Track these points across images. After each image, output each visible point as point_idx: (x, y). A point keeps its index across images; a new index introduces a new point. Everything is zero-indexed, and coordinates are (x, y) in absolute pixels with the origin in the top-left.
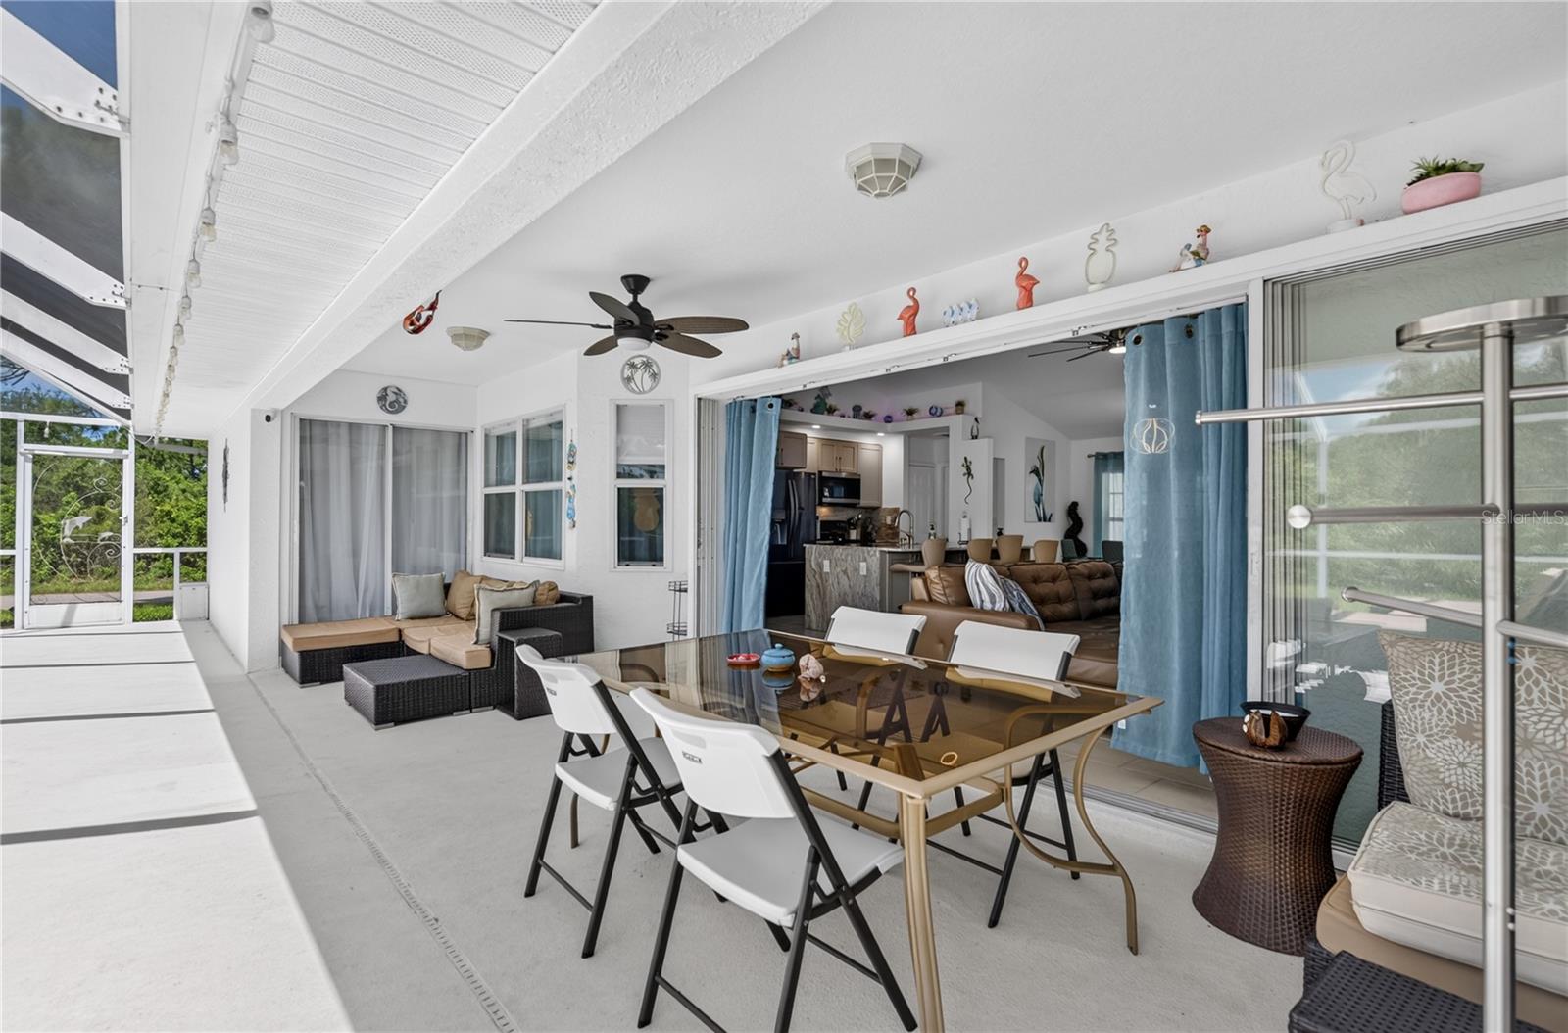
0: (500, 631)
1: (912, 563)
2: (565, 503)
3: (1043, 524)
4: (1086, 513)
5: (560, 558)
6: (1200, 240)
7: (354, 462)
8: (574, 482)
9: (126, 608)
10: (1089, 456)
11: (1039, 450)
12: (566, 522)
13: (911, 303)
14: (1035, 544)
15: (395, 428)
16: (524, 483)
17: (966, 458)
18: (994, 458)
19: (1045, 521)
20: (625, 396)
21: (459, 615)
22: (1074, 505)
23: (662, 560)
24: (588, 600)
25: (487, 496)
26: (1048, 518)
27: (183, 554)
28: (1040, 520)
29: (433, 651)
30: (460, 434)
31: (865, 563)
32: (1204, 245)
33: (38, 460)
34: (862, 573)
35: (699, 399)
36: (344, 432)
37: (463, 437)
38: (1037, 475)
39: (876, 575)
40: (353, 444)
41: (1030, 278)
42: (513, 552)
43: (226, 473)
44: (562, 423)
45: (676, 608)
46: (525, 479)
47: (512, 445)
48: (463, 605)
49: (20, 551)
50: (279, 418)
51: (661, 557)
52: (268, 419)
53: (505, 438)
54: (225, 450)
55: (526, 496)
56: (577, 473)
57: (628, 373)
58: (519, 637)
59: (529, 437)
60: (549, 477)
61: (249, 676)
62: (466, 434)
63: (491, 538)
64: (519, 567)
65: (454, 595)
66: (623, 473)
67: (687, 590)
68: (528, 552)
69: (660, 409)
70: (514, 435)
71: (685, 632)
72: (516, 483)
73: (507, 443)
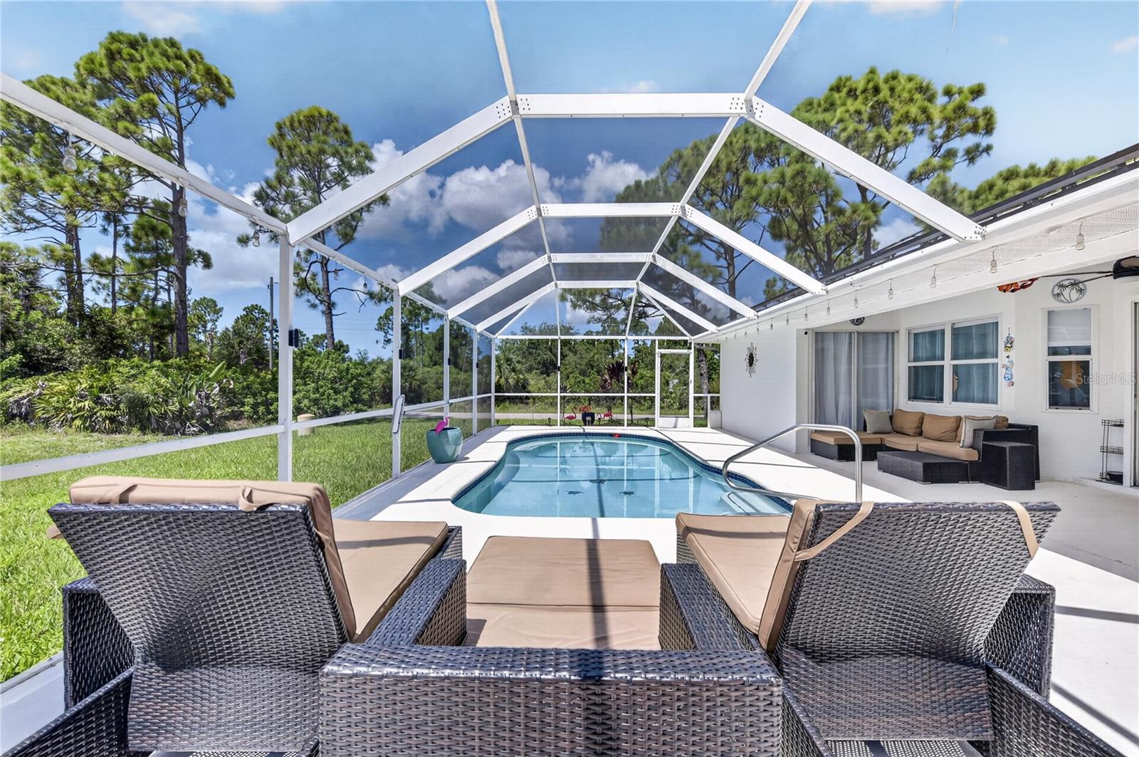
0: (985, 440)
2: (1002, 372)
5: (997, 403)
7: (836, 352)
8: (1010, 359)
9: (691, 420)
12: (1002, 383)
15: (858, 333)
16: (952, 359)
20: (1055, 305)
21: (905, 432)
23: (1089, 406)
24: (1035, 428)
25: (909, 367)
27: (711, 397)
29: (920, 450)
30: (888, 333)
33: (662, 356)
35: (1136, 304)
36: (831, 337)
37: (891, 335)
40: (835, 342)
42: (941, 399)
43: (751, 360)
44: (997, 323)
45: (1106, 436)
46: (954, 357)
47: (939, 337)
48: (910, 426)
49: (657, 395)
50: (810, 333)
51: (1085, 404)
52: (806, 333)
53: (932, 334)
54: (749, 349)
55: (955, 367)
56: (1012, 353)
57: (1057, 291)
58: (1007, 445)
59: (956, 332)
60: (983, 355)
61: (797, 454)
62: (893, 333)
63: (916, 390)
64: (948, 408)
65: (899, 422)
66: (1053, 351)
67: (1121, 426)
68: (955, 399)
69: (1086, 311)
70: (943, 332)
71: (1120, 452)
72: (943, 359)
73: (934, 336)
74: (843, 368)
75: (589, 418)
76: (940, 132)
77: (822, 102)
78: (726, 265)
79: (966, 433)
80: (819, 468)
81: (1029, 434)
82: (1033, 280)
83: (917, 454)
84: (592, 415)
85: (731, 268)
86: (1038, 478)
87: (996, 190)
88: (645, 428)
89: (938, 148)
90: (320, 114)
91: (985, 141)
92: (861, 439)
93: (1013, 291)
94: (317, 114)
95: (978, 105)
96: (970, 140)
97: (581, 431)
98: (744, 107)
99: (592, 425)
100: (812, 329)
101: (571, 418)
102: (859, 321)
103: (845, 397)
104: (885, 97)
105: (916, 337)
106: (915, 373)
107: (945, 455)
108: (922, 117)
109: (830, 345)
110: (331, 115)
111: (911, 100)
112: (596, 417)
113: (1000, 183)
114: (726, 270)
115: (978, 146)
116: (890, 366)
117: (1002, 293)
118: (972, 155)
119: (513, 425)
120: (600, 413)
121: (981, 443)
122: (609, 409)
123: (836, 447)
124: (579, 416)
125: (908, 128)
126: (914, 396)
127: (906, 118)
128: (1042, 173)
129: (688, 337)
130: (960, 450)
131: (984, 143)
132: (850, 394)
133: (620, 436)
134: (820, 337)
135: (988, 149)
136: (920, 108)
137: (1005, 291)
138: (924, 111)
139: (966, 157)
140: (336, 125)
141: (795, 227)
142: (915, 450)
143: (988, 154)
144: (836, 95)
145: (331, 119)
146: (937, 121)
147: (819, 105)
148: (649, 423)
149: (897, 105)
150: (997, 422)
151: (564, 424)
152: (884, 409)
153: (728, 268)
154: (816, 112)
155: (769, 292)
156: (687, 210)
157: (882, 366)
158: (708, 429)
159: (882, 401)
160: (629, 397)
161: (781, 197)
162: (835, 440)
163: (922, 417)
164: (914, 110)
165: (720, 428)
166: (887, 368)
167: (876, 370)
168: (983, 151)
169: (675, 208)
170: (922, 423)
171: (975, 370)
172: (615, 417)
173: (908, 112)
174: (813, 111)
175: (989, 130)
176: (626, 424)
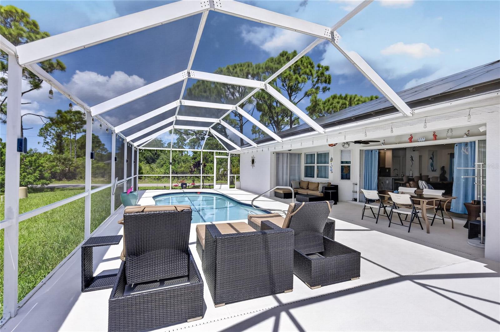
0: (325, 190)
1: (401, 181)
2: (330, 169)
3: (433, 172)
4: (447, 169)
5: (328, 178)
6: (468, 132)
7: (283, 160)
8: (332, 165)
9: (229, 185)
10: (448, 154)
11: (432, 153)
12: (330, 172)
13: (411, 137)
14: (432, 177)
15: (290, 154)
16: (317, 164)
17: (411, 156)
18: (420, 156)
19: (434, 171)
20: (342, 148)
21: (304, 188)
22: (443, 167)
24: (338, 186)
25: (305, 166)
26: (435, 170)
27: (236, 176)
28: (432, 171)
29: (308, 194)
30: (299, 154)
31: (388, 181)
32: (469, 133)
33: (217, 158)
34: (387, 183)
35: (360, 150)
36: (281, 155)
37: (299, 155)
38: (432, 159)
39: (391, 183)
40: (283, 156)
41: (436, 135)
42: (314, 177)
43: (253, 161)
44: (329, 153)
45: (354, 188)
46: (318, 163)
47: (313, 156)
48: (305, 186)
49: (215, 175)
50: (275, 153)
51: (349, 178)
52: (274, 153)
53: (311, 155)
54: (252, 157)
55: (318, 166)
56: (332, 163)
57: (343, 144)
58: (330, 191)
59: (318, 155)
60: (325, 163)
61: (270, 198)
62: (300, 154)
63: (307, 174)
64: (315, 180)
65: (302, 184)
66: (342, 162)
67: (357, 185)
68: (318, 177)
69: (350, 151)
70: (314, 154)
71: (356, 192)
72: (314, 164)
73: (312, 155)
74: (285, 165)
75: (184, 186)
76: (315, 80)
77: (277, 60)
78: (239, 120)
79: (320, 187)
80: (277, 201)
81: (336, 187)
82: (336, 144)
83: (307, 195)
84: (186, 184)
85: (241, 121)
86: (338, 201)
87: (330, 102)
88: (210, 189)
89: (314, 85)
90: (16, 11)
91: (328, 86)
92: (294, 191)
93: (332, 146)
94: (14, 11)
95: (327, 73)
96: (324, 85)
97: (182, 191)
98: (264, 86)
99: (186, 188)
100: (276, 152)
101: (176, 186)
102: (290, 150)
103: (285, 176)
104: (299, 64)
105: (307, 156)
106: (306, 168)
107: (315, 195)
108: (310, 73)
109: (281, 157)
110: (24, 13)
111: (307, 67)
112: (188, 185)
113: (331, 100)
114: (239, 122)
115: (326, 87)
116: (299, 165)
117: (329, 146)
118: (325, 90)
119: (147, 189)
120: (189, 183)
121: (324, 191)
122: (193, 181)
123: (283, 194)
124: (180, 185)
125: (306, 77)
126: (306, 176)
127: (305, 73)
128: (343, 98)
129: (228, 151)
130: (318, 193)
131: (328, 87)
132: (287, 175)
133: (201, 193)
134: (278, 154)
135: (329, 89)
136: (309, 70)
137: (330, 146)
138: (311, 71)
139: (322, 90)
140: (28, 20)
141: (267, 108)
142: (306, 194)
143: (329, 91)
144: (282, 58)
145: (24, 15)
146: (315, 76)
147: (276, 61)
148: (211, 187)
149: (303, 68)
150: (328, 184)
151: (172, 189)
152: (298, 181)
153: (240, 121)
154: (275, 64)
155: (254, 130)
156: (238, 108)
157: (297, 165)
158: (235, 189)
159: (297, 178)
160: (202, 176)
161: (263, 96)
162: (283, 191)
163: (309, 183)
164: (308, 70)
165: (240, 188)
166: (298, 166)
167: (295, 166)
168: (327, 89)
169: (234, 107)
170: (308, 185)
171: (323, 167)
172: (196, 184)
173: (306, 71)
174: (274, 63)
175: (329, 83)
176: (201, 188)
